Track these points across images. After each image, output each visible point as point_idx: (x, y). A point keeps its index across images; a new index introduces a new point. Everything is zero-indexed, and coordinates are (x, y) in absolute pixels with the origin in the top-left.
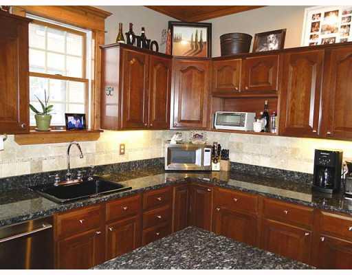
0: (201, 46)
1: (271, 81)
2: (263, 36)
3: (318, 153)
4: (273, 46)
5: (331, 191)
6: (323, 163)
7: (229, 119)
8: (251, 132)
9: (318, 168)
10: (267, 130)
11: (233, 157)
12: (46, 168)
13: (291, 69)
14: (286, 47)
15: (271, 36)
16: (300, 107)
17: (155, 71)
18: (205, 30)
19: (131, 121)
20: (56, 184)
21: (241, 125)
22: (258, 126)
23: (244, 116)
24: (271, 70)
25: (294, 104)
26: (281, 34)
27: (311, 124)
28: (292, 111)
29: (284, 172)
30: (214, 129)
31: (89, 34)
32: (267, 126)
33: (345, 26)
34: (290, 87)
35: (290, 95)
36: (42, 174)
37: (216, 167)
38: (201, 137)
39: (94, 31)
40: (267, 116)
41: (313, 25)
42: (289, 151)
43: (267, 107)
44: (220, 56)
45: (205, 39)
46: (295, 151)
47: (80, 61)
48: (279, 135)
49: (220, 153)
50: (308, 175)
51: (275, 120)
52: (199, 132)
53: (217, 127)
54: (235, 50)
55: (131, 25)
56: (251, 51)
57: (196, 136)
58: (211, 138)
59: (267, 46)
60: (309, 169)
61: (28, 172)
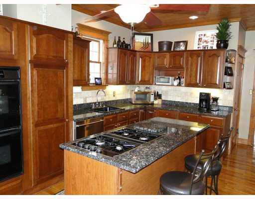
0: (148, 45)
1: (181, 63)
2: (178, 43)
3: (201, 94)
4: (182, 48)
5: (206, 109)
6: (203, 98)
7: (162, 80)
8: (173, 85)
9: (201, 100)
10: (179, 85)
11: (163, 98)
12: (89, 101)
13: (190, 58)
14: (188, 49)
15: (182, 43)
16: (194, 75)
17: (130, 58)
18: (150, 37)
19: (122, 81)
20: (93, 108)
21: (168, 82)
22: (176, 83)
23: (169, 78)
24: (182, 59)
25: (191, 74)
26: (186, 43)
27: (198, 82)
28: (191, 77)
29: (187, 103)
30: (155, 84)
31: (101, 41)
32: (180, 83)
33: (212, 41)
34: (189, 66)
35: (189, 70)
36: (87, 104)
37: (156, 102)
38: (149, 88)
39: (104, 40)
40: (179, 78)
41: (199, 39)
42: (189, 94)
43: (179, 74)
44: (158, 51)
45: (150, 41)
46: (191, 94)
47: (97, 54)
48: (185, 86)
49: (158, 96)
50: (197, 104)
51: (183, 80)
52: (148, 86)
53: (157, 83)
54: (165, 49)
55: (119, 37)
56: (172, 50)
57: (146, 88)
58: (154, 88)
59: (180, 48)
60: (197, 101)
61: (82, 103)
